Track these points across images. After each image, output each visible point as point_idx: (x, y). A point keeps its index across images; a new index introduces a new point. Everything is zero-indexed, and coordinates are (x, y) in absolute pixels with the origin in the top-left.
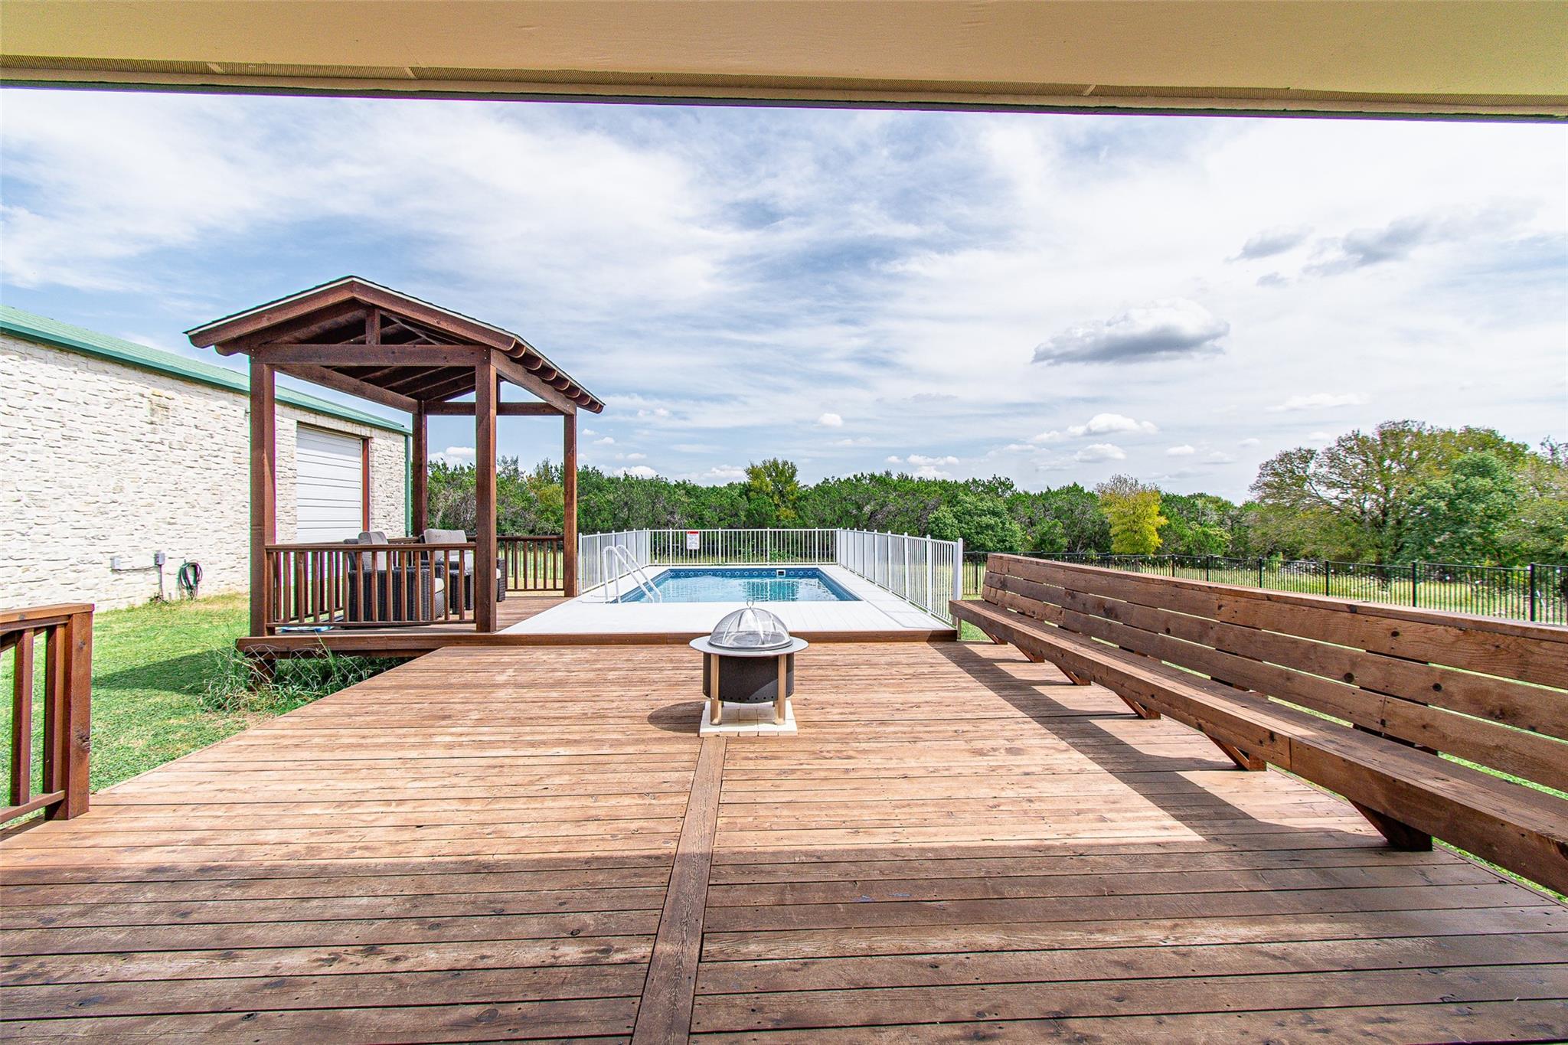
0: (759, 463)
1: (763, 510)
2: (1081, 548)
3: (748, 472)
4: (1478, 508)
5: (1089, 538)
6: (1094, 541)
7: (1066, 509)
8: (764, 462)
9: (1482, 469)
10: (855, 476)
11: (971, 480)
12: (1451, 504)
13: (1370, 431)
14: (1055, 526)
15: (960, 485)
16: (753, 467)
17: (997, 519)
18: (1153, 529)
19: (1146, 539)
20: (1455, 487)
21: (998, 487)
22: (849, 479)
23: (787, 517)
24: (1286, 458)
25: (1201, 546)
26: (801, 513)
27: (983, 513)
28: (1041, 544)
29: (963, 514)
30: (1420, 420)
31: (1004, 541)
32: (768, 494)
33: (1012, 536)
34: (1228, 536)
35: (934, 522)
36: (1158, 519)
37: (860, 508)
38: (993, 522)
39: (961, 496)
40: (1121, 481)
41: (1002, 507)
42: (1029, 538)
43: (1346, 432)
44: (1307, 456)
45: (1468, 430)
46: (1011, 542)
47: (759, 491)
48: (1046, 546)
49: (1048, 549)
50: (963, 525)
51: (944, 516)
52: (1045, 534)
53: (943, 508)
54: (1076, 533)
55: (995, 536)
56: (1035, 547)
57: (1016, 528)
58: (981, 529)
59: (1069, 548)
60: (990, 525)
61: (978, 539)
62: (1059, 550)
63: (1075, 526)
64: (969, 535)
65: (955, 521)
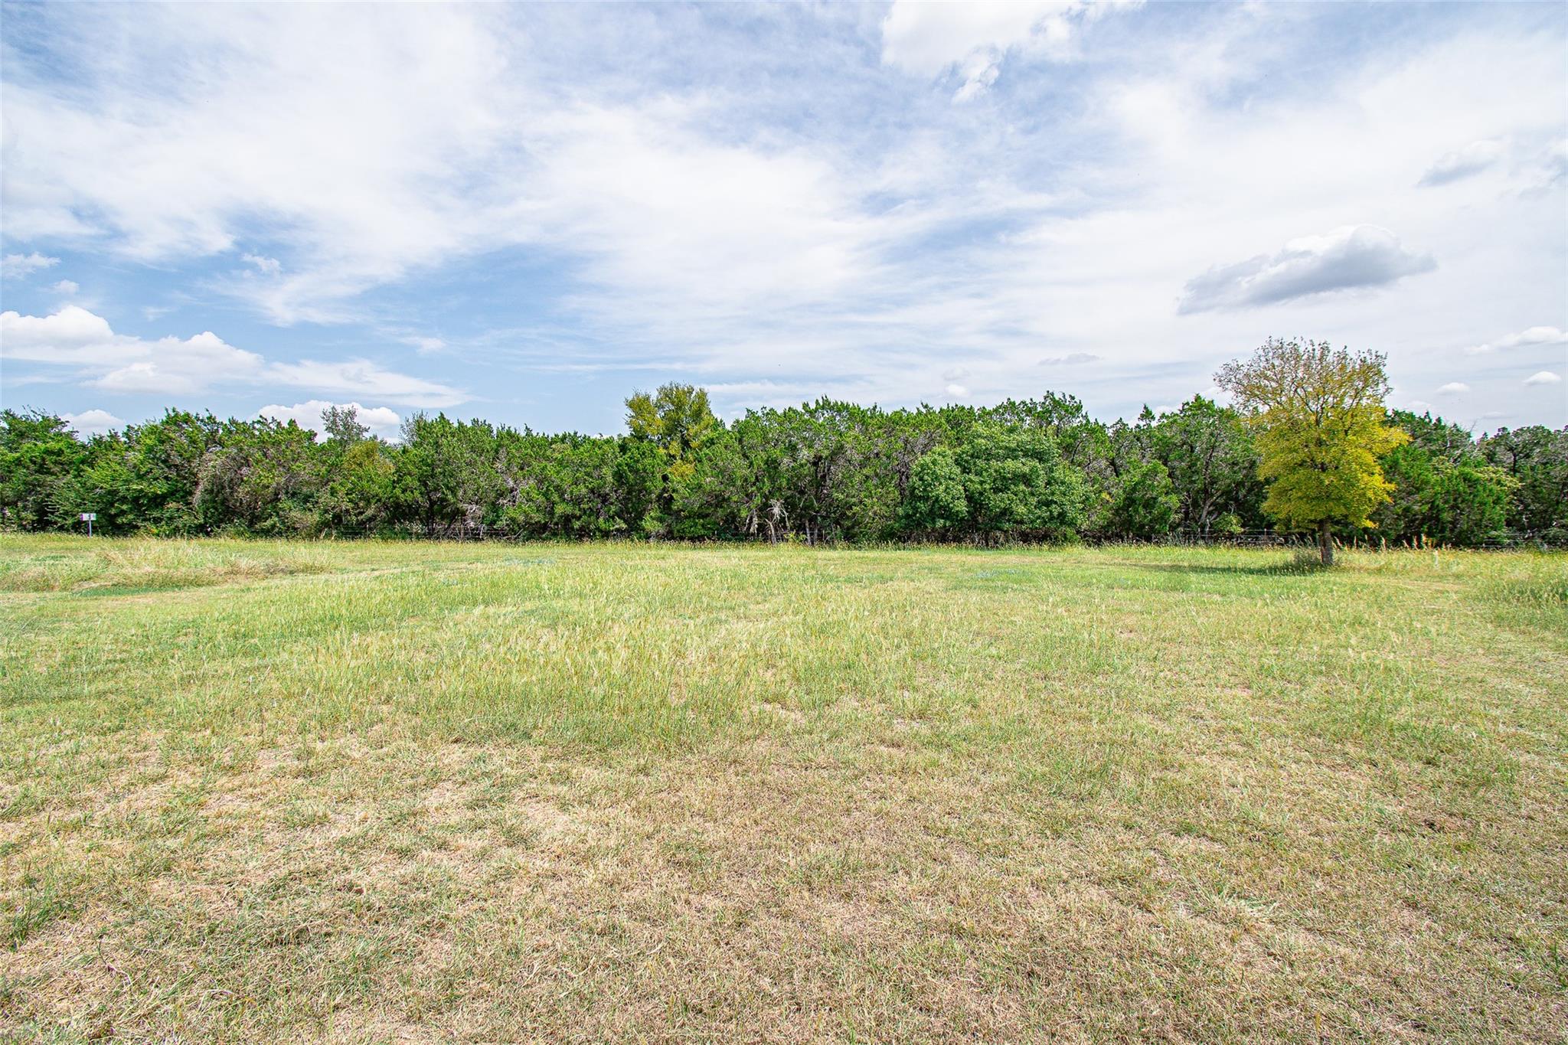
0: (651, 391)
2: (1210, 513)
3: (631, 405)
5: (1226, 493)
6: (1236, 500)
7: (1178, 442)
8: (661, 389)
14: (1154, 472)
16: (639, 397)
17: (1037, 464)
18: (1372, 458)
19: (1350, 484)
21: (1050, 413)
23: (682, 476)
25: (1456, 502)
26: (699, 467)
27: (1012, 453)
28: (1128, 506)
29: (972, 456)
31: (1049, 504)
32: (660, 439)
33: (1065, 495)
34: (1513, 482)
35: (916, 475)
36: (1381, 433)
38: (1026, 469)
41: (1050, 442)
42: (1105, 496)
46: (1062, 505)
47: (642, 436)
48: (1136, 511)
49: (1141, 515)
50: (972, 477)
51: (934, 462)
52: (1134, 489)
53: (937, 449)
54: (1199, 486)
55: (1032, 494)
56: (1117, 512)
57: (1075, 477)
58: (1003, 483)
59: (1187, 513)
60: (1024, 475)
61: (997, 501)
62: (1162, 518)
63: (1196, 472)
64: (981, 494)
65: (958, 470)
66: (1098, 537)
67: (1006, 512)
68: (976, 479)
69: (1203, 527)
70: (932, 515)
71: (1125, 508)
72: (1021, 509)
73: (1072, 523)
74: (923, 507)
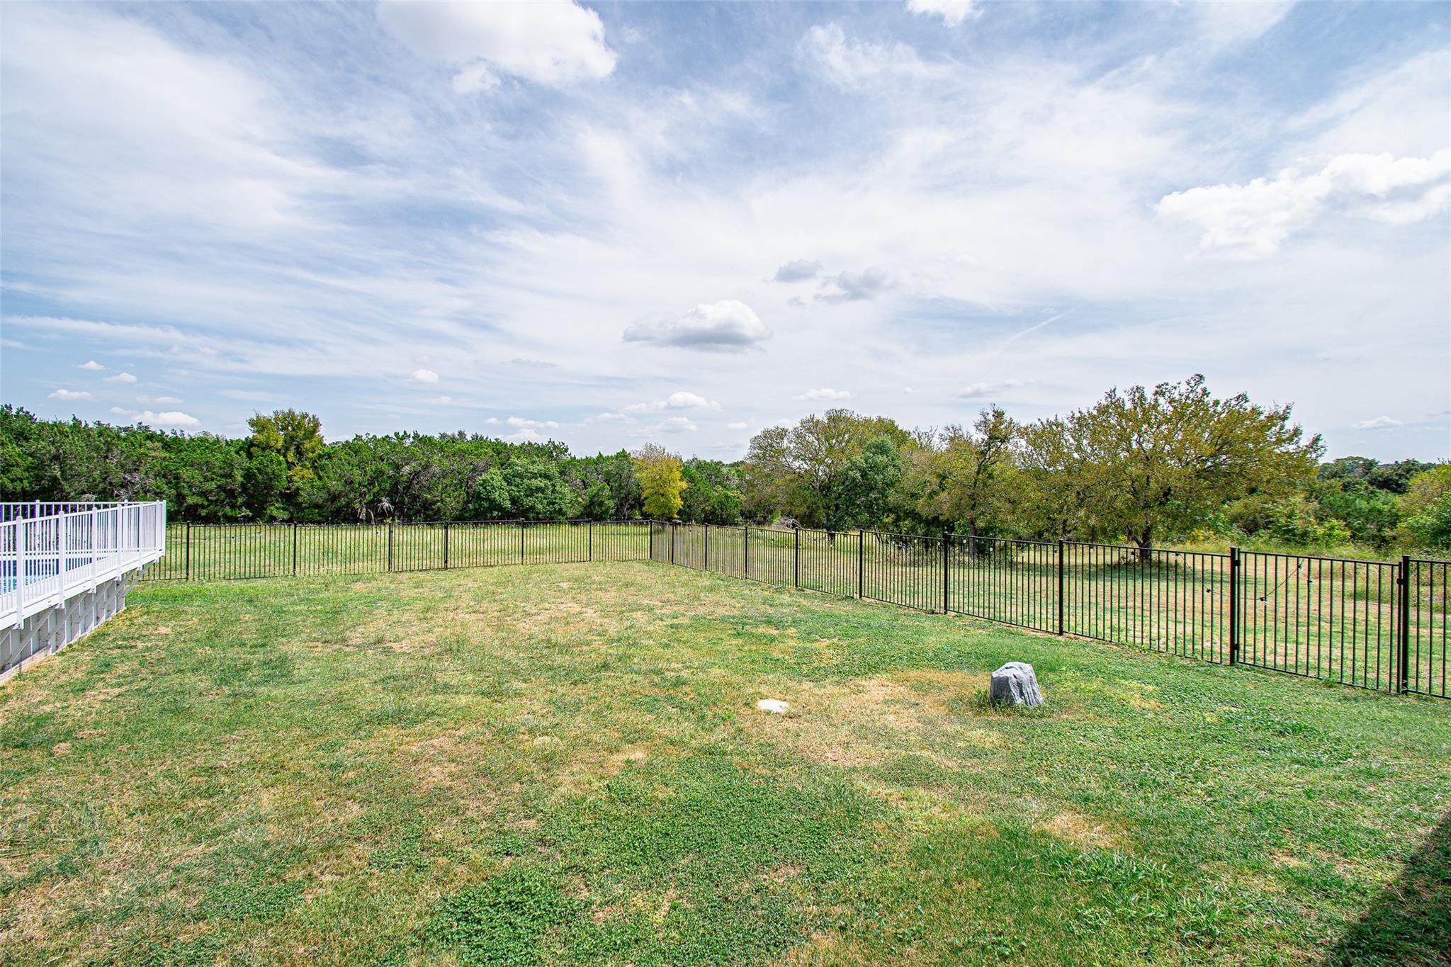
0: (268, 413)
1: (269, 470)
2: (627, 509)
3: (252, 423)
4: (879, 478)
5: (635, 499)
7: (615, 473)
8: (276, 413)
9: (882, 449)
10: (397, 434)
11: (526, 443)
12: (864, 476)
13: (821, 416)
14: (603, 489)
15: (516, 448)
16: (258, 417)
17: (547, 482)
18: (676, 492)
19: (669, 502)
20: (866, 463)
21: (552, 452)
22: (387, 436)
23: (303, 478)
24: (767, 434)
25: (722, 506)
26: (321, 473)
27: (534, 476)
28: (591, 505)
29: (513, 476)
30: (851, 409)
31: (554, 503)
32: (278, 451)
33: (561, 499)
35: (481, 485)
36: (680, 483)
37: (397, 468)
38: (542, 485)
39: (514, 459)
40: (651, 448)
42: (580, 500)
43: (806, 416)
44: (782, 433)
45: (880, 420)
46: (560, 504)
47: (265, 447)
48: (594, 508)
49: (597, 510)
50: (513, 487)
51: (492, 479)
52: (594, 496)
53: (492, 470)
54: (622, 495)
55: (545, 498)
56: (585, 508)
57: (566, 490)
58: (531, 492)
59: (617, 509)
60: (541, 488)
61: (528, 502)
62: (606, 512)
63: (622, 488)
64: (519, 498)
65: (504, 484)
66: (575, 522)
67: (532, 508)
68: (515, 489)
69: (624, 516)
70: (491, 509)
71: (589, 506)
72: (540, 506)
73: (564, 514)
74: (486, 504)
